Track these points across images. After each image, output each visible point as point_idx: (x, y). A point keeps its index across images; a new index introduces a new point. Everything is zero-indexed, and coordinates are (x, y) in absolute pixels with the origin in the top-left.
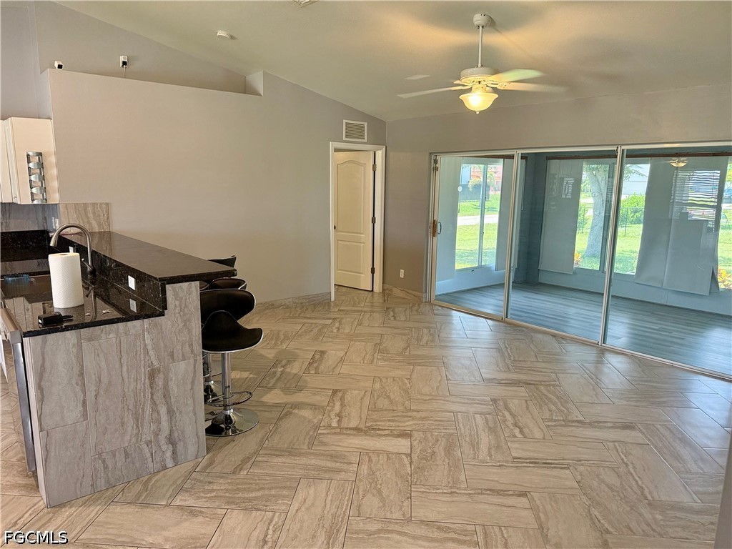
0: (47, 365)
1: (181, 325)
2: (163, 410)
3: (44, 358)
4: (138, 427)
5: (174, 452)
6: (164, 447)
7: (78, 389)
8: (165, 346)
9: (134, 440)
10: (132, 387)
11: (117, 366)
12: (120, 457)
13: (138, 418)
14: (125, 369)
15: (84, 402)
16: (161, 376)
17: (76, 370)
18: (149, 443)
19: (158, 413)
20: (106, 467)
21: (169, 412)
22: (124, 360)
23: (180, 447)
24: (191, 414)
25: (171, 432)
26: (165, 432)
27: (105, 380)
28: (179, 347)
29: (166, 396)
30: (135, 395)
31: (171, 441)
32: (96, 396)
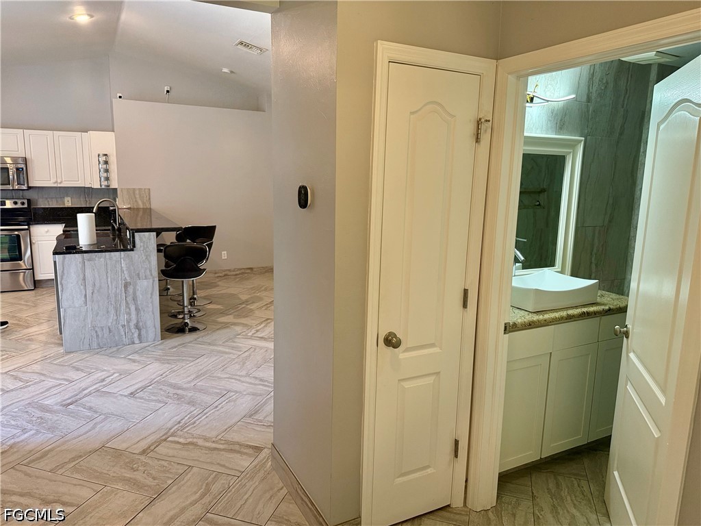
0: (65, 272)
1: (144, 258)
2: (133, 308)
3: (63, 268)
4: (117, 315)
5: (140, 335)
6: (133, 331)
7: (82, 287)
8: (134, 269)
9: (114, 323)
10: (113, 291)
11: (105, 277)
12: (106, 331)
13: (117, 310)
14: (109, 280)
15: (86, 296)
16: (131, 286)
17: (81, 276)
18: (123, 326)
19: (130, 309)
20: (97, 336)
21: (136, 309)
22: (109, 275)
23: (143, 332)
24: (151, 313)
25: (138, 322)
26: (134, 322)
27: (97, 285)
28: (143, 271)
29: (135, 299)
30: (116, 296)
31: (137, 327)
32: (92, 293)
